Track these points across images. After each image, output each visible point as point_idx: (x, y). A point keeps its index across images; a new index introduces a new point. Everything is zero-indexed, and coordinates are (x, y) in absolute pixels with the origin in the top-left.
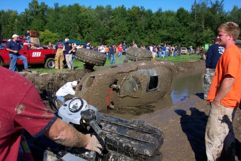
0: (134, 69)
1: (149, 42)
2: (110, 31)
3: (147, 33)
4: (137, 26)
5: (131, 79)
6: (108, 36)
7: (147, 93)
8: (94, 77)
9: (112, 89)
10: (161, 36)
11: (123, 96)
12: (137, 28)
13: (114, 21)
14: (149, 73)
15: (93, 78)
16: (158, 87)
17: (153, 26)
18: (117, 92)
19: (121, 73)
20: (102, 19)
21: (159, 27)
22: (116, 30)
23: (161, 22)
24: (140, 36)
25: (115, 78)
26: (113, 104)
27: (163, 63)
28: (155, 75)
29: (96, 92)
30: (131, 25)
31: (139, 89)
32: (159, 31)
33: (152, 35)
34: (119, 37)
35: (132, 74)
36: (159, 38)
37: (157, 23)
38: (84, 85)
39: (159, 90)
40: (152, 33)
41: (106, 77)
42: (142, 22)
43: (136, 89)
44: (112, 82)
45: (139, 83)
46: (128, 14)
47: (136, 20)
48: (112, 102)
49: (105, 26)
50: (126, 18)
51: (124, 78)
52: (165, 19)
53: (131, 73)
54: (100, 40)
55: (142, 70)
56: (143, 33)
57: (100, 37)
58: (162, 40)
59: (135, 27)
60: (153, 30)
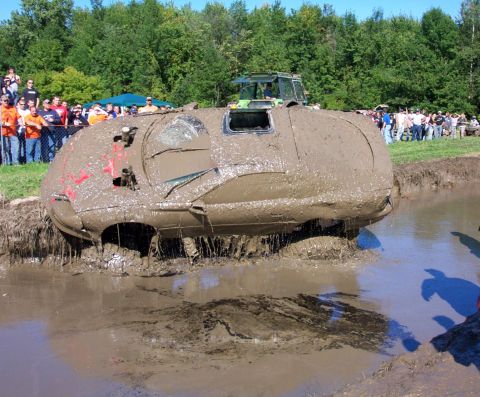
1: (347, 101)
2: (242, 70)
3: (340, 78)
4: (313, 57)
6: (234, 83)
10: (379, 86)
12: (313, 63)
13: (251, 43)
17: (357, 59)
20: (219, 40)
21: (373, 61)
23: (378, 46)
24: (321, 85)
30: (299, 55)
32: (375, 71)
33: (355, 82)
36: (374, 89)
37: (369, 51)
40: (357, 75)
42: (329, 47)
46: (291, 25)
47: (311, 41)
49: (227, 58)
50: (286, 36)
52: (389, 39)
54: (212, 96)
56: (330, 78)
57: (213, 87)
58: (382, 95)
59: (310, 59)
60: (358, 69)
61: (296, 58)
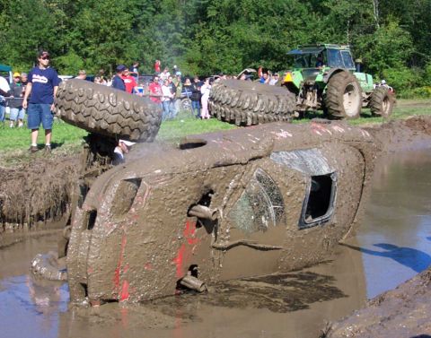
0: (260, 151)
1: (201, 65)
2: (70, 26)
3: (192, 36)
4: (158, 10)
5: (254, 186)
7: (300, 234)
8: (138, 181)
9: (194, 220)
11: (228, 243)
12: (159, 17)
14: (305, 166)
15: (133, 185)
16: (331, 211)
17: (212, 13)
18: (209, 232)
19: (225, 166)
22: (89, 24)
24: (169, 45)
25: (206, 182)
26: (195, 274)
27: (341, 130)
28: (325, 171)
29: (146, 234)
30: (141, 8)
31: (278, 219)
33: (209, 42)
34: (102, 46)
35: (256, 170)
36: (234, 50)
37: (225, 3)
38: (104, 208)
39: (334, 220)
40: (211, 33)
41: (177, 178)
43: (269, 219)
44: (197, 197)
45: (279, 200)
48: (191, 268)
49: (52, 11)
51: (232, 184)
53: (255, 163)
55: (283, 155)
56: (179, 35)
57: (34, 47)
58: (244, 58)
59: (154, 13)
60: (213, 25)
61: (136, 11)
